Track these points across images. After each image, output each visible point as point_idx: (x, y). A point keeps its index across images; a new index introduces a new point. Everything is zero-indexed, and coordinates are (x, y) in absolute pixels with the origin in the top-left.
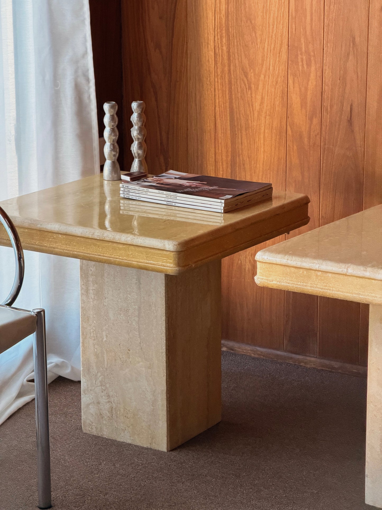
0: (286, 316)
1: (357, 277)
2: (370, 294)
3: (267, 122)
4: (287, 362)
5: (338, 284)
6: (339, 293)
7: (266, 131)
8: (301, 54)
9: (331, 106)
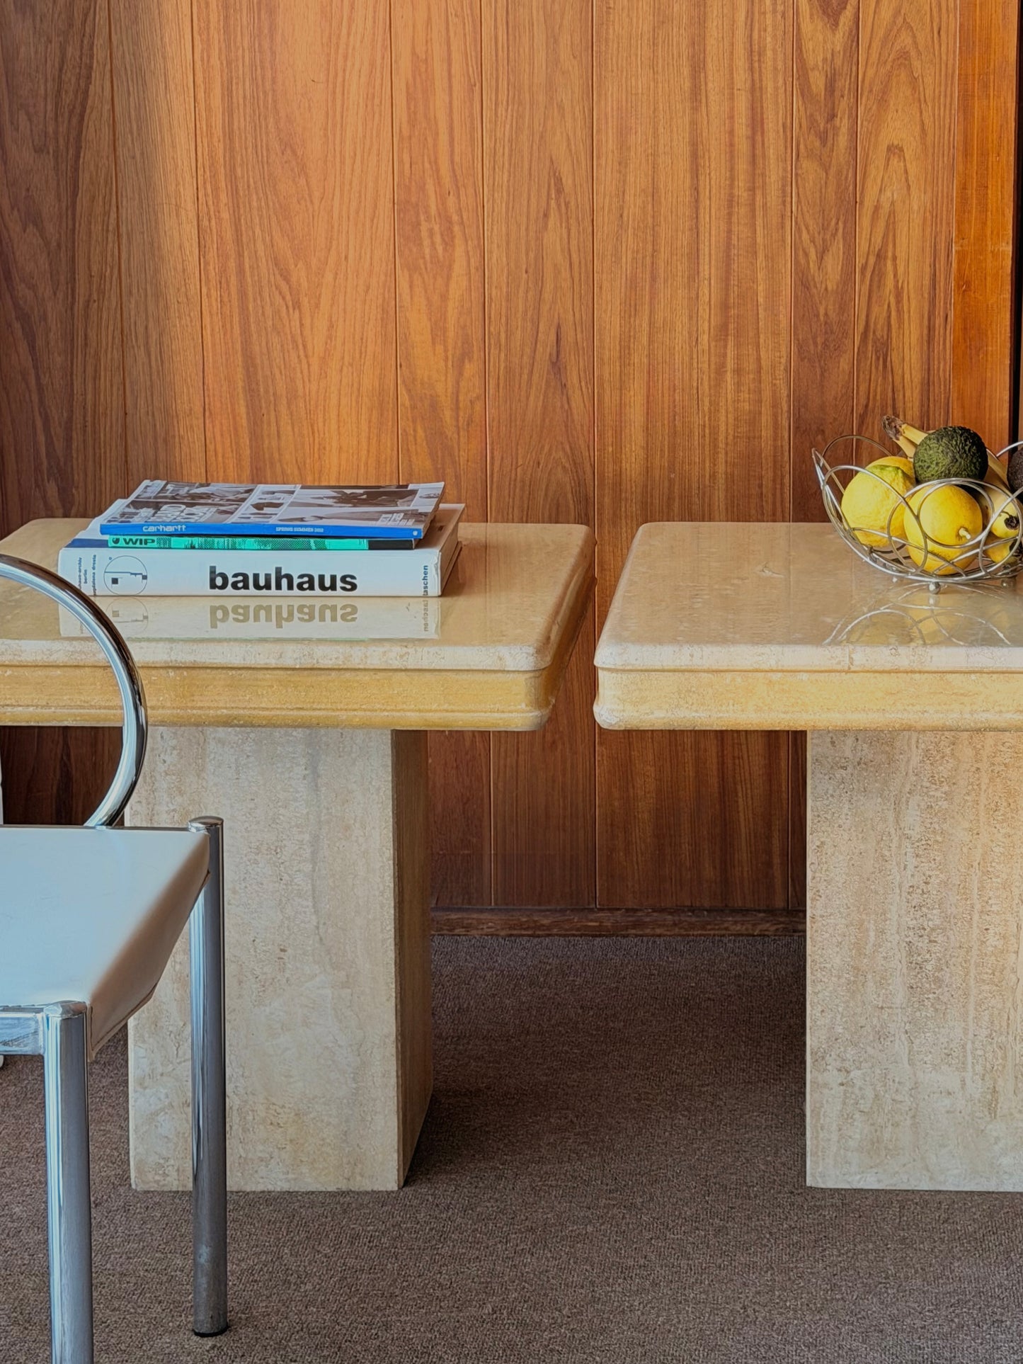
3: (345, 380)
7: (344, 401)
9: (509, 334)
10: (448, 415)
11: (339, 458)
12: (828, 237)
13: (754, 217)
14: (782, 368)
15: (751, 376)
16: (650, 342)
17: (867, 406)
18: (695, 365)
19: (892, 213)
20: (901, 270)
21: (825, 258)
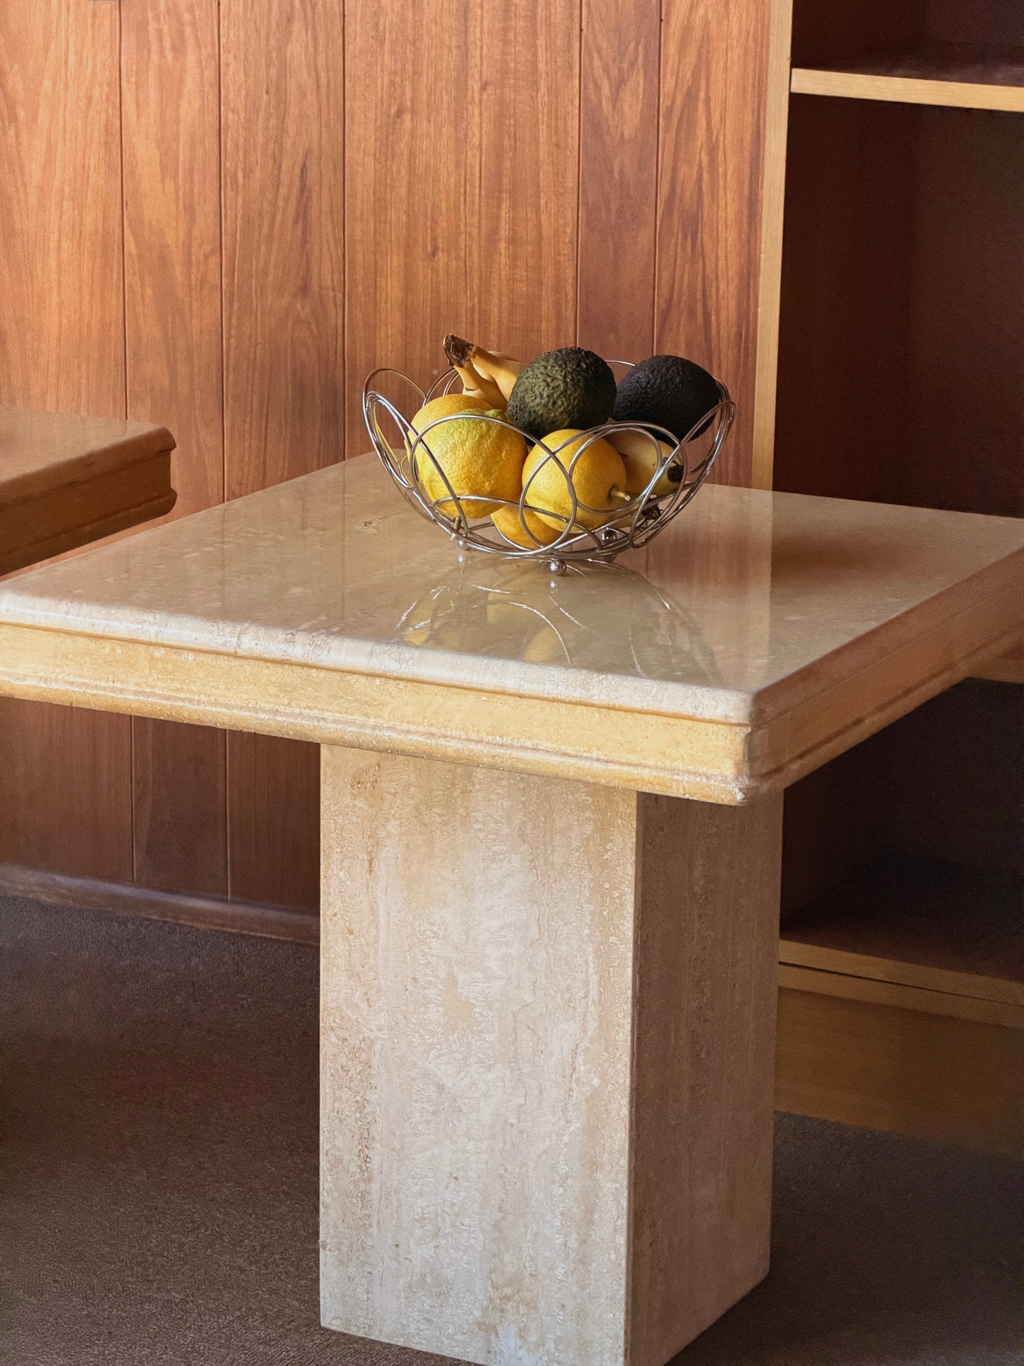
0: (138, 783)
1: (266, 660)
2: (307, 710)
3: (66, 217)
4: (143, 915)
5: (216, 684)
6: (218, 709)
7: (65, 244)
8: (157, 18)
9: (248, 173)
10: (178, 270)
11: (60, 317)
12: (625, 65)
13: (535, 34)
14: (567, 240)
15: (530, 248)
16: (410, 193)
17: (670, 301)
18: (463, 228)
19: (706, 38)
20: (716, 117)
21: (622, 95)
